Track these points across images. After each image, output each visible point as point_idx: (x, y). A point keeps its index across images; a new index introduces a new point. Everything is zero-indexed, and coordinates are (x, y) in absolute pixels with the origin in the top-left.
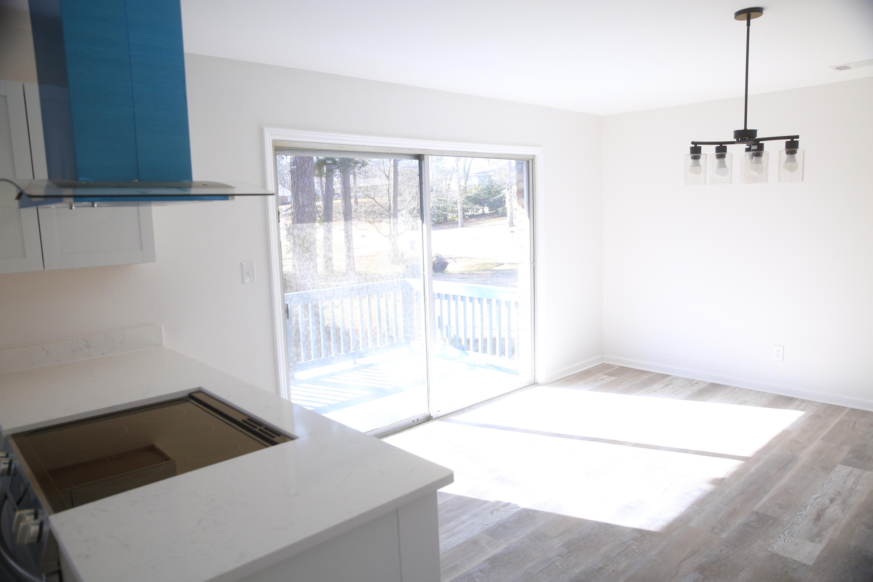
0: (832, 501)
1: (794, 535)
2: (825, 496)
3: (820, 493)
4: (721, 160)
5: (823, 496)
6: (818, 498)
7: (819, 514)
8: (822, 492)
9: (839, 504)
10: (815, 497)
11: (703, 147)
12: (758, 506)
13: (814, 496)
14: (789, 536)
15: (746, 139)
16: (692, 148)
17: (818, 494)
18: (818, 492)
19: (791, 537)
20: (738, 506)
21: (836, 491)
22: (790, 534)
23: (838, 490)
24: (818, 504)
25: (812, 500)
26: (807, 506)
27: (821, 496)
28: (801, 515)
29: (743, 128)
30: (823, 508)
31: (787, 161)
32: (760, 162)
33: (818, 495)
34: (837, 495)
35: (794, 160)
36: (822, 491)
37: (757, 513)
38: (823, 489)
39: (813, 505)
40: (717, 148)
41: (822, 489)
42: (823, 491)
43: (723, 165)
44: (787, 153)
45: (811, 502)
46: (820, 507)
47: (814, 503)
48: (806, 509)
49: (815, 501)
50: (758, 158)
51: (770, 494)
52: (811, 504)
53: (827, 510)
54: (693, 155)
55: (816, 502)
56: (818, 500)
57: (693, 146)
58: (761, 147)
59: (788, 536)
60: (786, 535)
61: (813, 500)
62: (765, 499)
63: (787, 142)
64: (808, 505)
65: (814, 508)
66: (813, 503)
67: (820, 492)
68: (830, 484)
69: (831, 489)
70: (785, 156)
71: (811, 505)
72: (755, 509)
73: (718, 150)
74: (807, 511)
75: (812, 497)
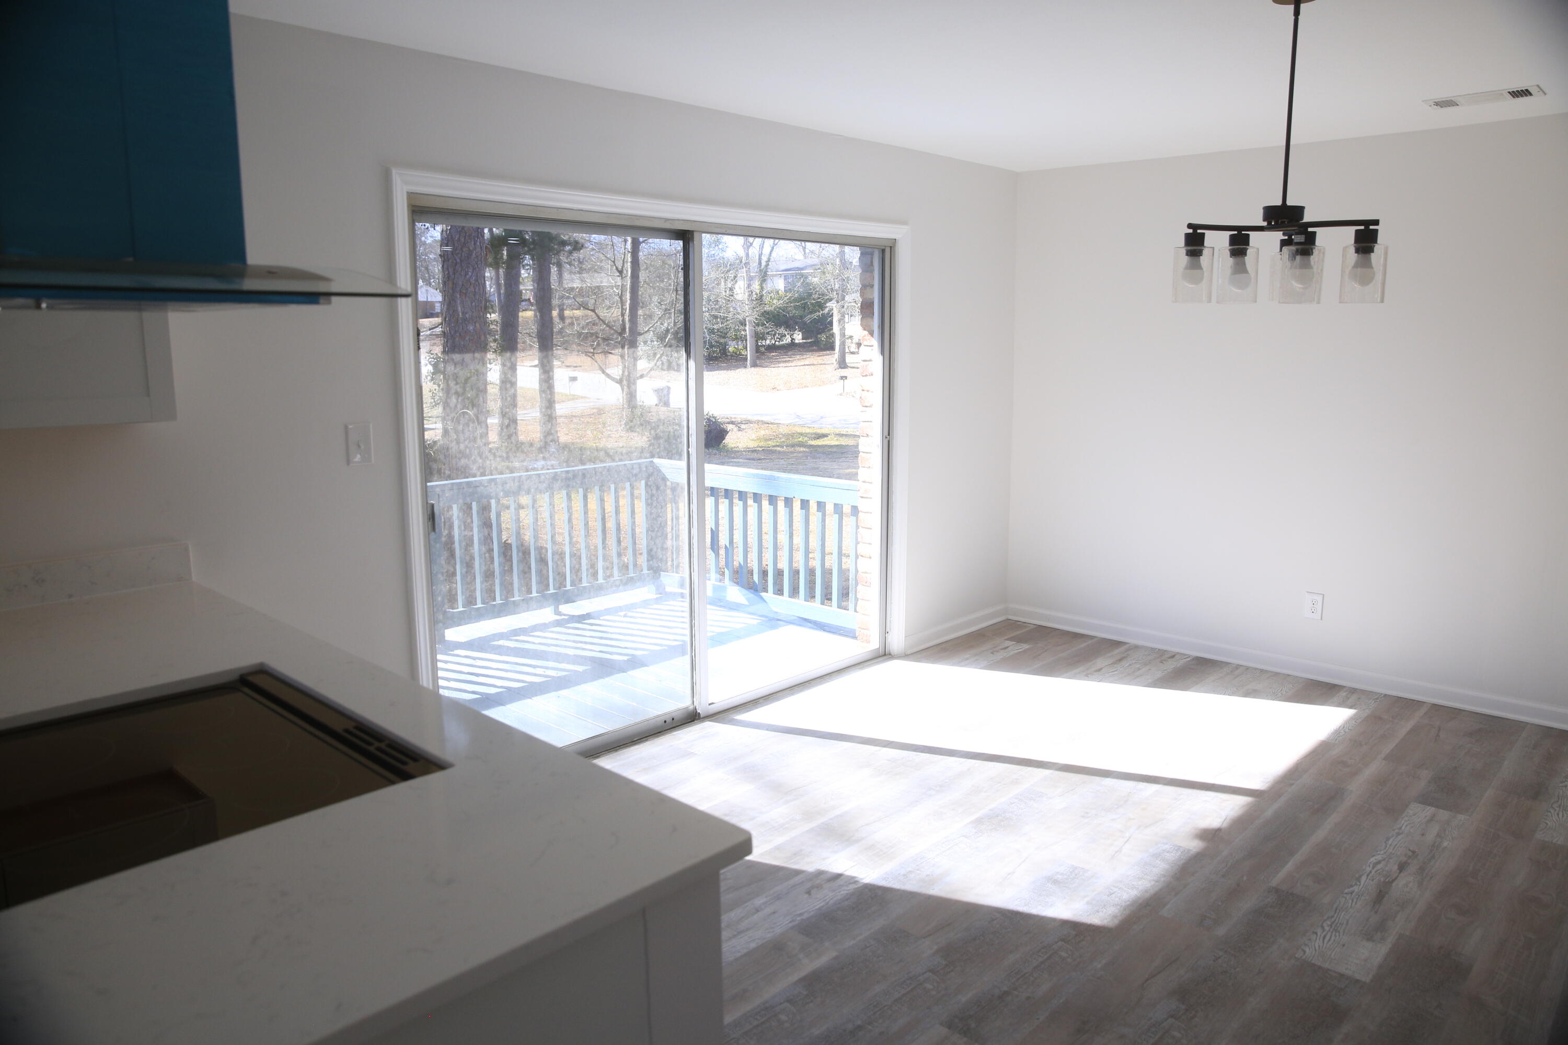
0: (1402, 867)
1: (1339, 929)
2: (1391, 858)
3: (1383, 854)
4: (1239, 259)
5: (1387, 859)
6: (1379, 862)
7: (1380, 891)
8: (1385, 853)
9: (1415, 874)
10: (1375, 861)
11: (1208, 234)
12: (1278, 878)
13: (1373, 860)
14: (1331, 930)
15: (1285, 222)
16: (1187, 235)
17: (1380, 856)
18: (1379, 853)
19: (1334, 933)
20: (1245, 878)
21: (1409, 850)
22: (1333, 927)
23: (1411, 849)
24: (1379, 873)
25: (1369, 866)
26: (1360, 876)
27: (1384, 860)
28: (1351, 893)
29: (1279, 203)
30: (1387, 880)
31: (1356, 266)
32: (1307, 266)
33: (1379, 858)
34: (1410, 857)
35: (1367, 264)
36: (1385, 851)
37: (1277, 890)
38: (1388, 846)
39: (1371, 875)
40: (1231, 236)
41: (1386, 847)
42: (1387, 851)
43: (1240, 269)
44: (1357, 251)
45: (1368, 869)
46: (1382, 879)
47: (1373, 872)
48: (1360, 882)
49: (1373, 868)
50: (1305, 257)
51: (1298, 857)
52: (1368, 873)
53: (1394, 884)
54: (1189, 248)
55: (1375, 869)
56: (1379, 867)
57: (1191, 231)
58: (1311, 239)
59: (1329, 930)
60: (1327, 928)
61: (1371, 866)
62: (1290, 866)
63: (1357, 231)
64: (1363, 875)
65: (1373, 880)
66: (1371, 872)
67: (1382, 852)
68: (1400, 837)
69: (1401, 847)
70: (1352, 256)
71: (1368, 876)
72: (1274, 882)
73: (1233, 240)
74: (1362, 885)
75: (1370, 861)
